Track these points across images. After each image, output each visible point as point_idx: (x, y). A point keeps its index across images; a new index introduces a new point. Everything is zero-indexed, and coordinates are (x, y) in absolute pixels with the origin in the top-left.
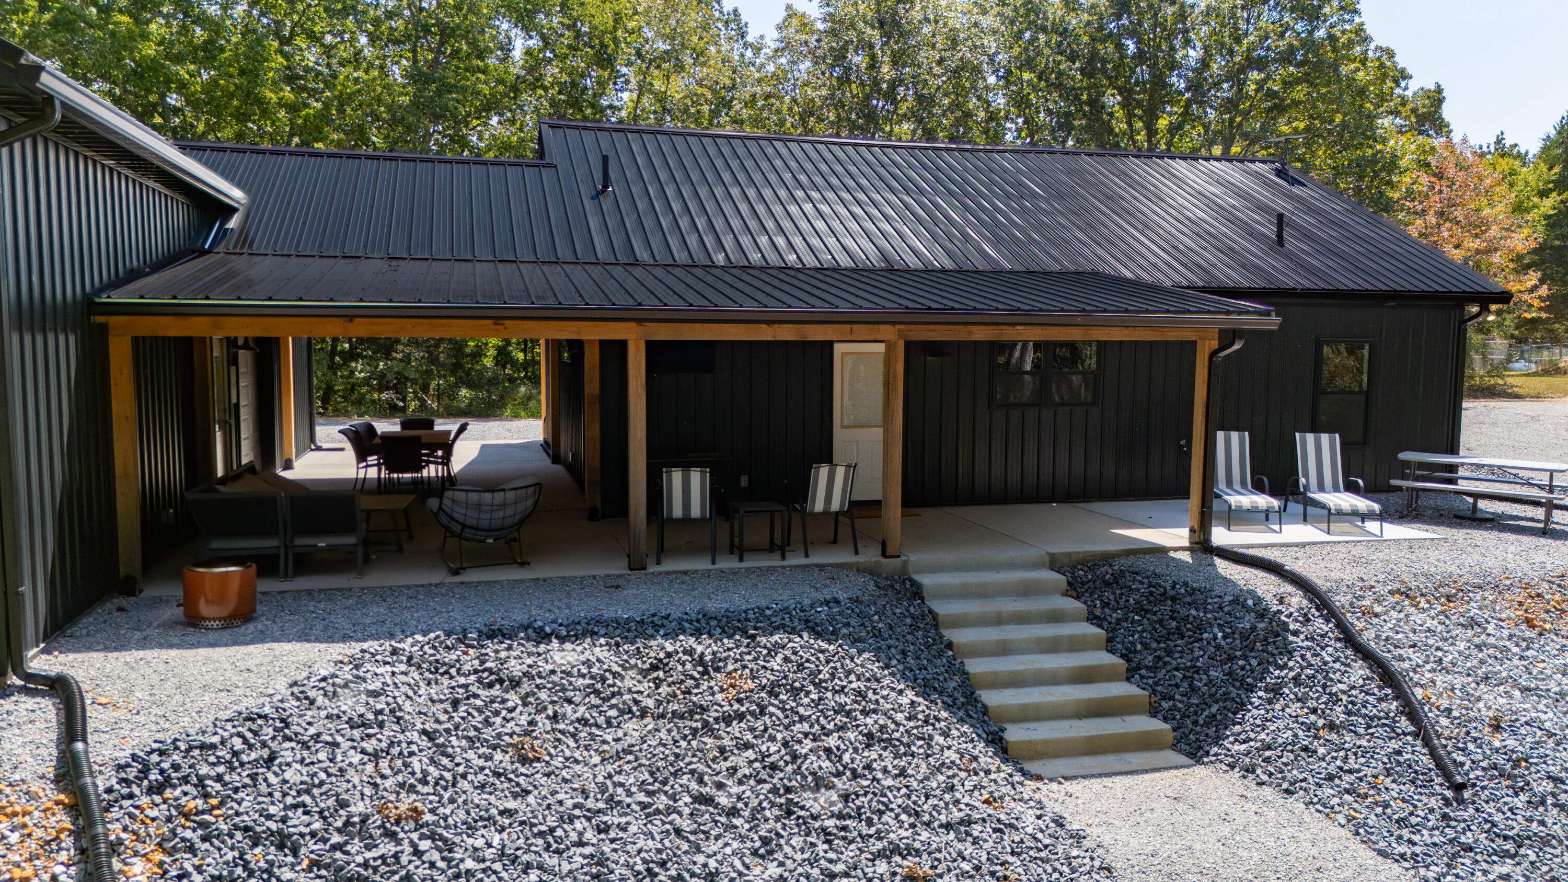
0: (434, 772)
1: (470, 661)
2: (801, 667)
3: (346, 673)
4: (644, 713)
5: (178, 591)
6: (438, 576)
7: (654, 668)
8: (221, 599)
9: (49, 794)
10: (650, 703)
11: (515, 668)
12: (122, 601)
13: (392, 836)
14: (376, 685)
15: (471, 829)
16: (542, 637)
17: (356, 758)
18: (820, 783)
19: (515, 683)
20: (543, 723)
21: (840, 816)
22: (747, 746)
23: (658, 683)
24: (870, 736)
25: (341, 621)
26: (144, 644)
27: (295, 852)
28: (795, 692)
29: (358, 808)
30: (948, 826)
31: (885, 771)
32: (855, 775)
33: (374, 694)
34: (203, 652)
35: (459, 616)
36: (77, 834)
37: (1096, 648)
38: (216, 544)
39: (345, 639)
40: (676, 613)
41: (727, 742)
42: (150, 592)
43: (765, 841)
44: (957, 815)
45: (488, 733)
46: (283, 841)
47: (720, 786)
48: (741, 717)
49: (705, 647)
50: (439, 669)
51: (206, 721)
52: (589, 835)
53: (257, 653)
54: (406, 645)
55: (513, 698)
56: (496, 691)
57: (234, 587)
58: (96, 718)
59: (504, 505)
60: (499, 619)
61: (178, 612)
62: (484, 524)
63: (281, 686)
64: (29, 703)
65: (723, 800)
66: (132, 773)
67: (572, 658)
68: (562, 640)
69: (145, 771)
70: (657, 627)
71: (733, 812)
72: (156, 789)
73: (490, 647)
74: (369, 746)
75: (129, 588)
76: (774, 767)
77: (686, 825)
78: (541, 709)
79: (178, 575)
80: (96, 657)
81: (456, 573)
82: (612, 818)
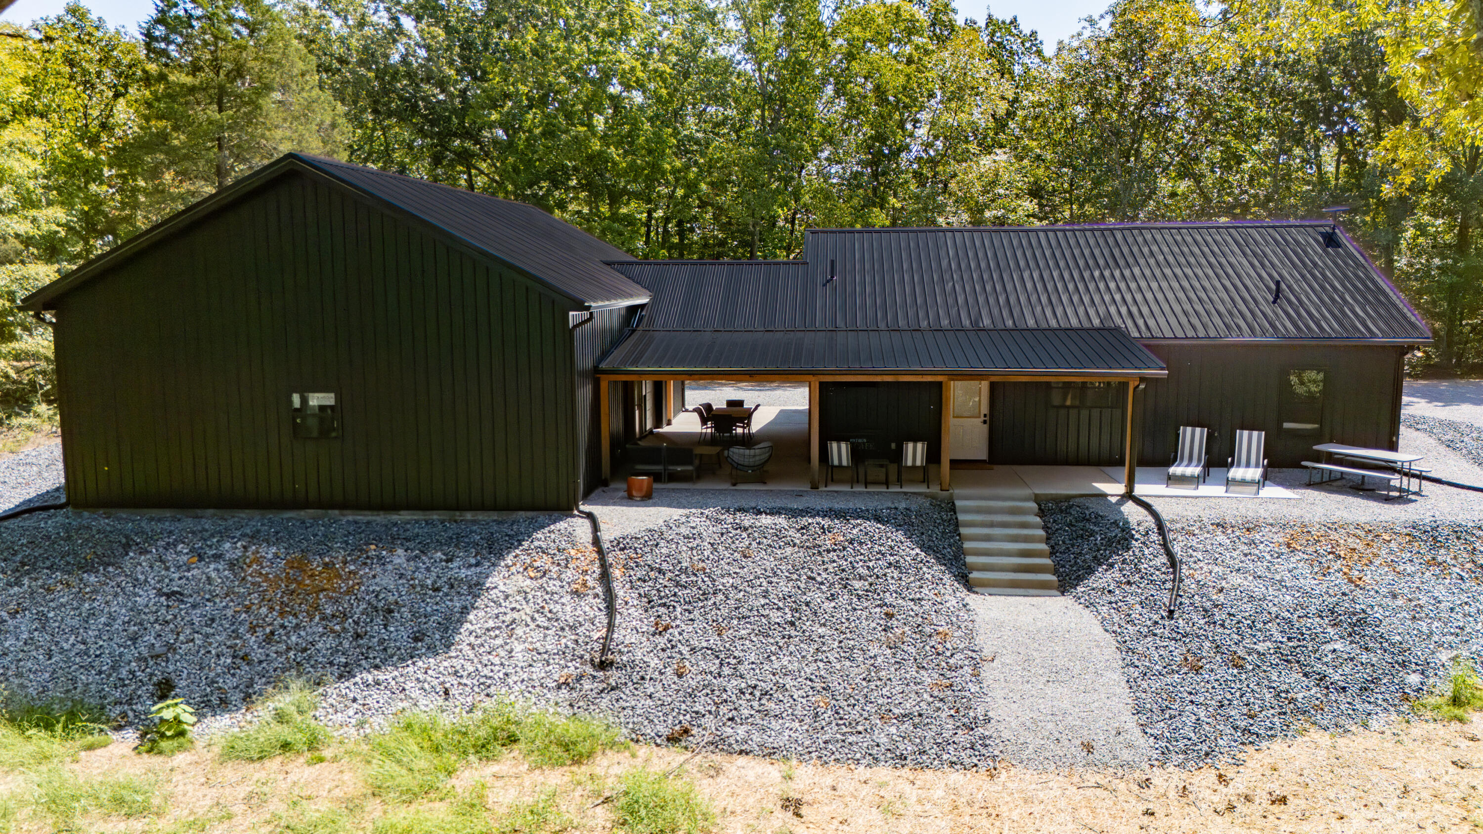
0: (711, 557)
1: (730, 519)
2: (866, 534)
3: (684, 519)
4: (794, 545)
5: (624, 486)
6: (727, 486)
7: (802, 528)
8: (640, 490)
9: (591, 548)
10: (798, 542)
11: (747, 523)
12: (605, 489)
13: (696, 575)
14: (694, 525)
15: (723, 576)
16: (759, 512)
17: (685, 548)
18: (861, 578)
19: (746, 529)
20: (754, 544)
21: (867, 591)
22: (834, 561)
23: (803, 534)
24: (890, 564)
25: (684, 502)
26: (614, 504)
27: (664, 574)
28: (861, 544)
29: (684, 564)
30: (912, 600)
31: (893, 578)
32: (878, 577)
33: (693, 528)
34: (635, 508)
35: (728, 502)
36: (600, 559)
37: (1040, 541)
38: (639, 467)
39: (684, 507)
40: (819, 507)
41: (826, 559)
42: (613, 486)
43: (832, 595)
44: (918, 596)
45: (733, 546)
46: (660, 571)
47: (819, 574)
48: (835, 551)
49: (826, 522)
50: (717, 521)
51: (637, 530)
52: (765, 584)
53: (653, 510)
54: (706, 512)
55: (744, 535)
56: (738, 531)
57: (645, 485)
58: (602, 526)
59: (754, 456)
60: (744, 504)
61: (625, 494)
62: (746, 463)
63: (661, 522)
64: (580, 520)
65: (819, 579)
66: (615, 543)
67: (769, 521)
68: (766, 514)
69: (619, 543)
70: (807, 513)
71: (822, 583)
72: (622, 549)
73: (738, 514)
74: (690, 545)
75: (605, 483)
76: (843, 570)
77: (802, 586)
78: (754, 540)
79: (625, 479)
80: (600, 507)
81: (734, 485)
82: (775, 580)
